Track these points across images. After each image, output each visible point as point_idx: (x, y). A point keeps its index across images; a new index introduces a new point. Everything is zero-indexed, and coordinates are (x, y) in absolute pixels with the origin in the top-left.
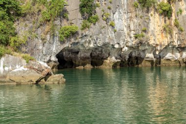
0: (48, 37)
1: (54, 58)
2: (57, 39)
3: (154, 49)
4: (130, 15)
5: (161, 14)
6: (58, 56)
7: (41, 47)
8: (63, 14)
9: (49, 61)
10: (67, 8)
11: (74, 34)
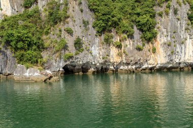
0: (58, 59)
1: (61, 69)
2: (62, 60)
3: (113, 64)
4: (100, 47)
5: (116, 47)
6: (63, 68)
7: (54, 64)
8: (65, 47)
9: (59, 71)
10: (68, 45)
11: (71, 57)
